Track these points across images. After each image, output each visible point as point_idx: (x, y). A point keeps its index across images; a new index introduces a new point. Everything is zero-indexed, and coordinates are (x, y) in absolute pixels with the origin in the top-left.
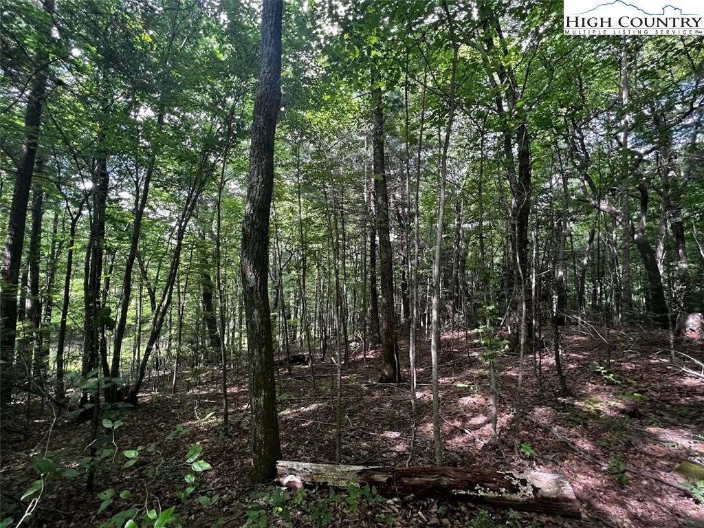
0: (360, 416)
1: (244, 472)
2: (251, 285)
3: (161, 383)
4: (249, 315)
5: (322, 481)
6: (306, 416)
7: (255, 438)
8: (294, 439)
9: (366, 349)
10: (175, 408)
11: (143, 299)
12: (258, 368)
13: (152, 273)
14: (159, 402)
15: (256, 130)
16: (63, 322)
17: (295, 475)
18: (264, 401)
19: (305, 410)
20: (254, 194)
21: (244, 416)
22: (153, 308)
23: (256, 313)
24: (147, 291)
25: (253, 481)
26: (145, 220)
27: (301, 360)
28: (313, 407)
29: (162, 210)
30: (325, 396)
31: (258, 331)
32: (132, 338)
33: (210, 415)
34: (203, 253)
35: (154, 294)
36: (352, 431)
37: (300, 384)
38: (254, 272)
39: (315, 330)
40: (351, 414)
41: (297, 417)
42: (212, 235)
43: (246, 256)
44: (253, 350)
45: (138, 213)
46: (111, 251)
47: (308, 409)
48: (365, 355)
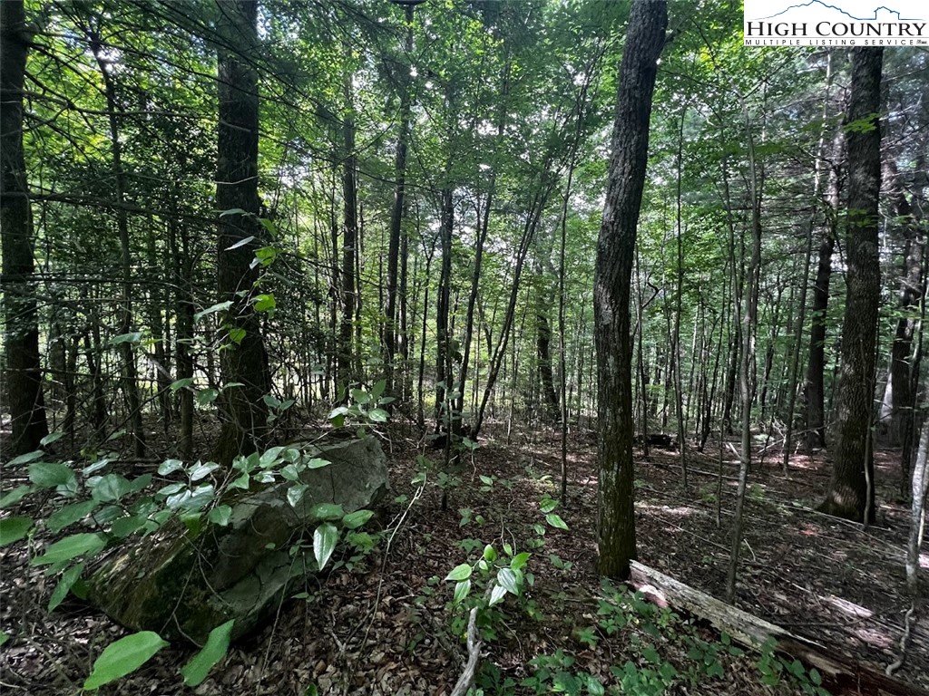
0: (772, 550)
1: (586, 555)
2: (606, 322)
3: (497, 430)
4: (602, 361)
5: (702, 616)
6: (671, 520)
7: (602, 520)
8: (653, 542)
9: (789, 450)
10: (510, 460)
11: (481, 343)
12: (610, 433)
13: (489, 312)
14: (495, 449)
15: (624, 94)
16: (422, 357)
17: (657, 589)
18: (617, 477)
19: (670, 511)
20: (616, 193)
21: (585, 492)
22: (490, 352)
23: (611, 360)
24: (484, 334)
25: (597, 571)
26: (485, 256)
27: (663, 442)
28: (684, 511)
29: (498, 244)
30: (704, 502)
31: (613, 385)
32: (471, 382)
33: (546, 477)
34: (540, 290)
35: (490, 337)
36: (755, 567)
37: (662, 474)
38: (611, 305)
39: (688, 405)
40: (755, 543)
41: (657, 516)
42: (551, 268)
43: (600, 283)
44: (605, 409)
45: (479, 249)
46: (456, 289)
47: (675, 511)
48: (787, 459)
